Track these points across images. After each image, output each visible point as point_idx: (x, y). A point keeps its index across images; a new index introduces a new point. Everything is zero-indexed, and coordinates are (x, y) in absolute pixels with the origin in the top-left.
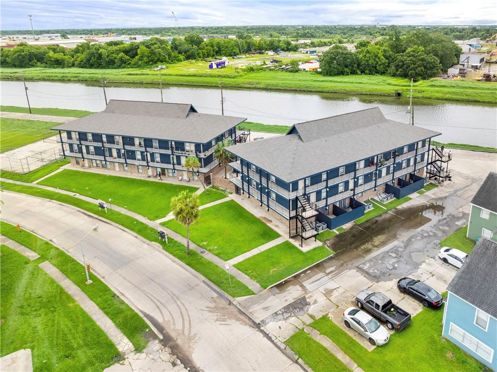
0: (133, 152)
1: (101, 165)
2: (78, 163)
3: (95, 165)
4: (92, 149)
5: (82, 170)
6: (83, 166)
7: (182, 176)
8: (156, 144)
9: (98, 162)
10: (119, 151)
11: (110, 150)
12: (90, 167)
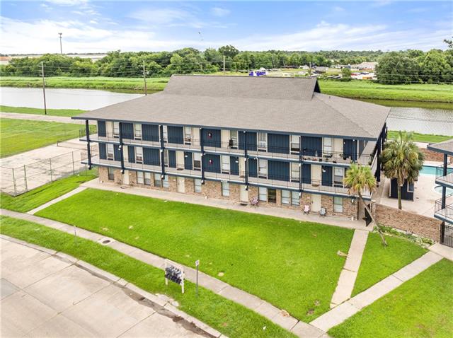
0: (217, 158)
1: (152, 183)
2: (111, 178)
3: (141, 181)
4: (139, 153)
5: (118, 190)
6: (120, 183)
7: (310, 204)
8: (263, 142)
9: (148, 176)
10: (188, 155)
11: (173, 153)
12: (132, 185)
